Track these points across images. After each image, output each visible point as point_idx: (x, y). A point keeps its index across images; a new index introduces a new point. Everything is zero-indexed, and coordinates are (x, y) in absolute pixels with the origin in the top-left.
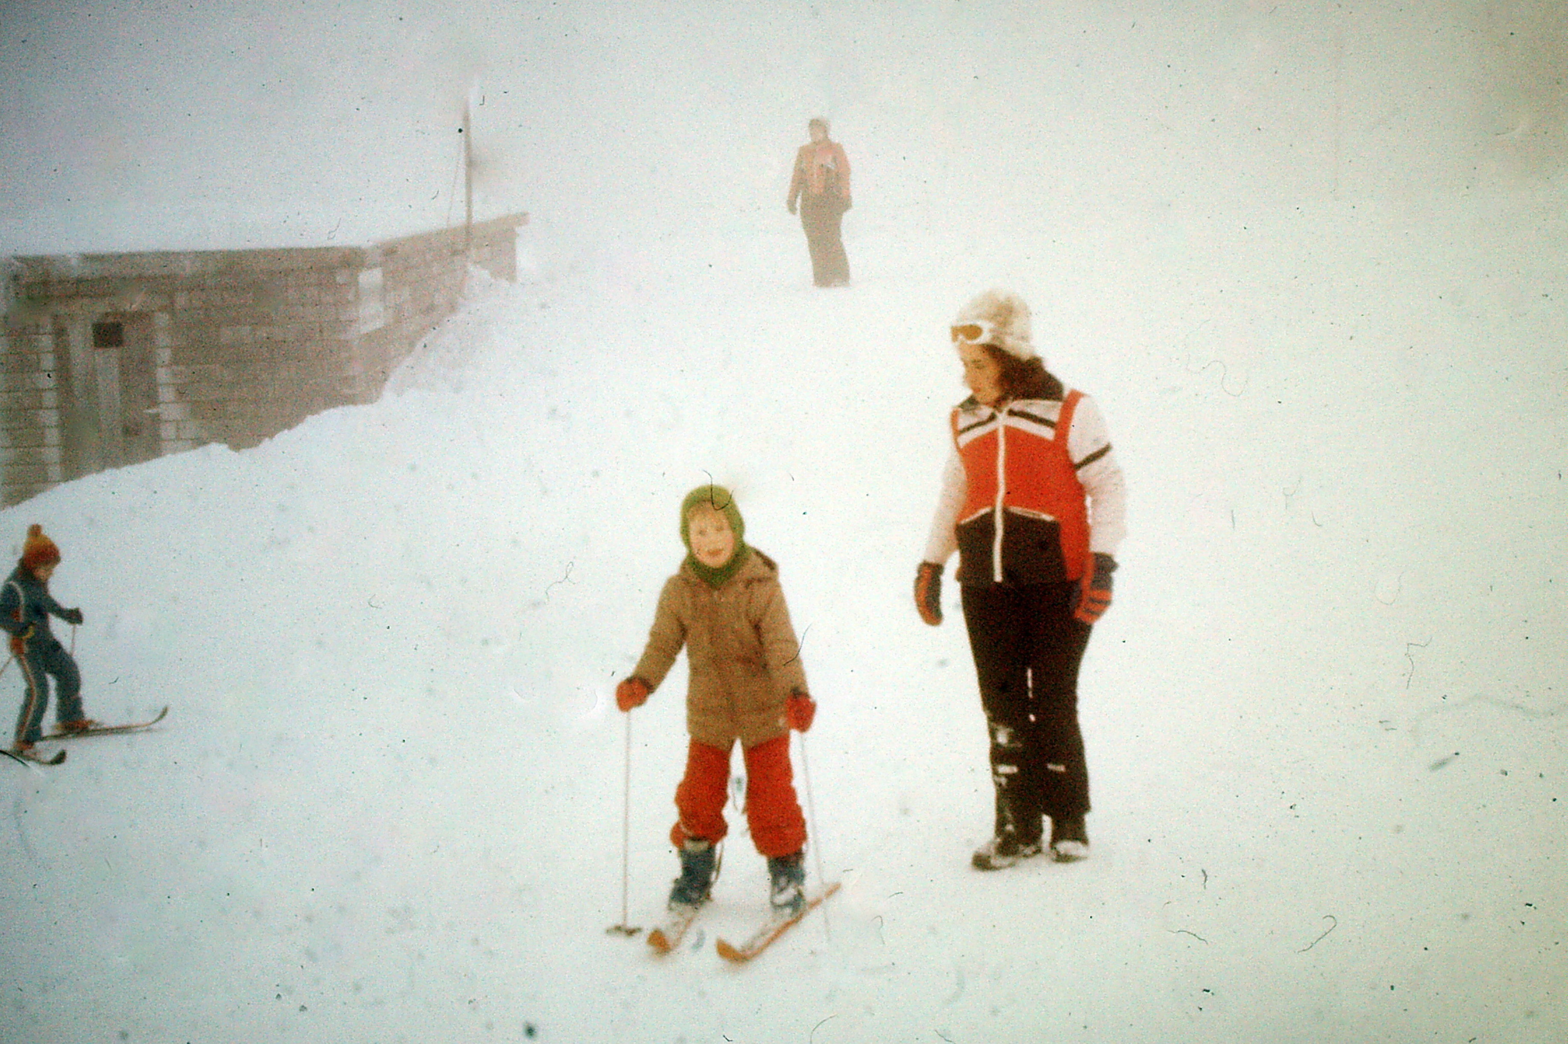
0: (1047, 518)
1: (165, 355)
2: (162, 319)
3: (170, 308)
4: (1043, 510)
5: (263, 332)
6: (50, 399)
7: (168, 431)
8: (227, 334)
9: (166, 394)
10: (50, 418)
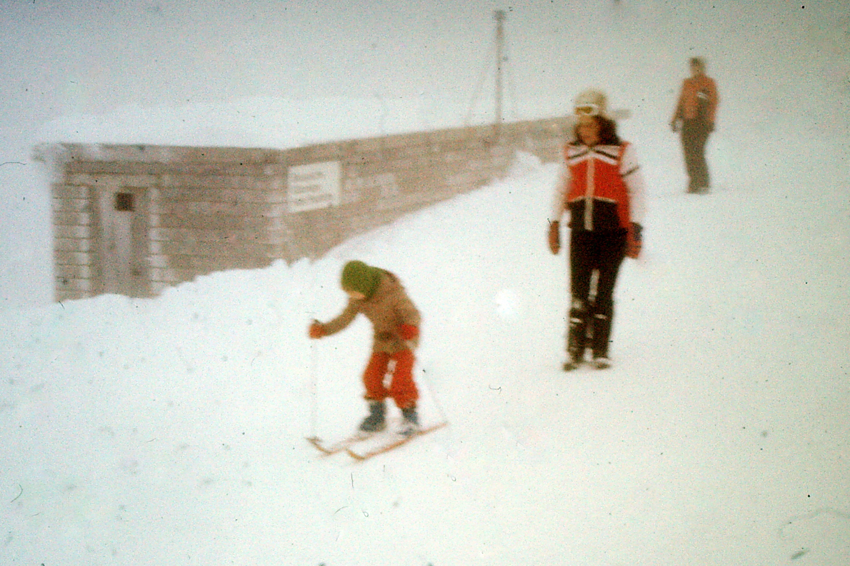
0: (611, 200)
1: (155, 220)
2: (155, 193)
3: (158, 186)
4: (609, 197)
5: (216, 208)
6: (85, 245)
7: (155, 275)
8: (193, 207)
9: (155, 247)
10: (84, 258)
